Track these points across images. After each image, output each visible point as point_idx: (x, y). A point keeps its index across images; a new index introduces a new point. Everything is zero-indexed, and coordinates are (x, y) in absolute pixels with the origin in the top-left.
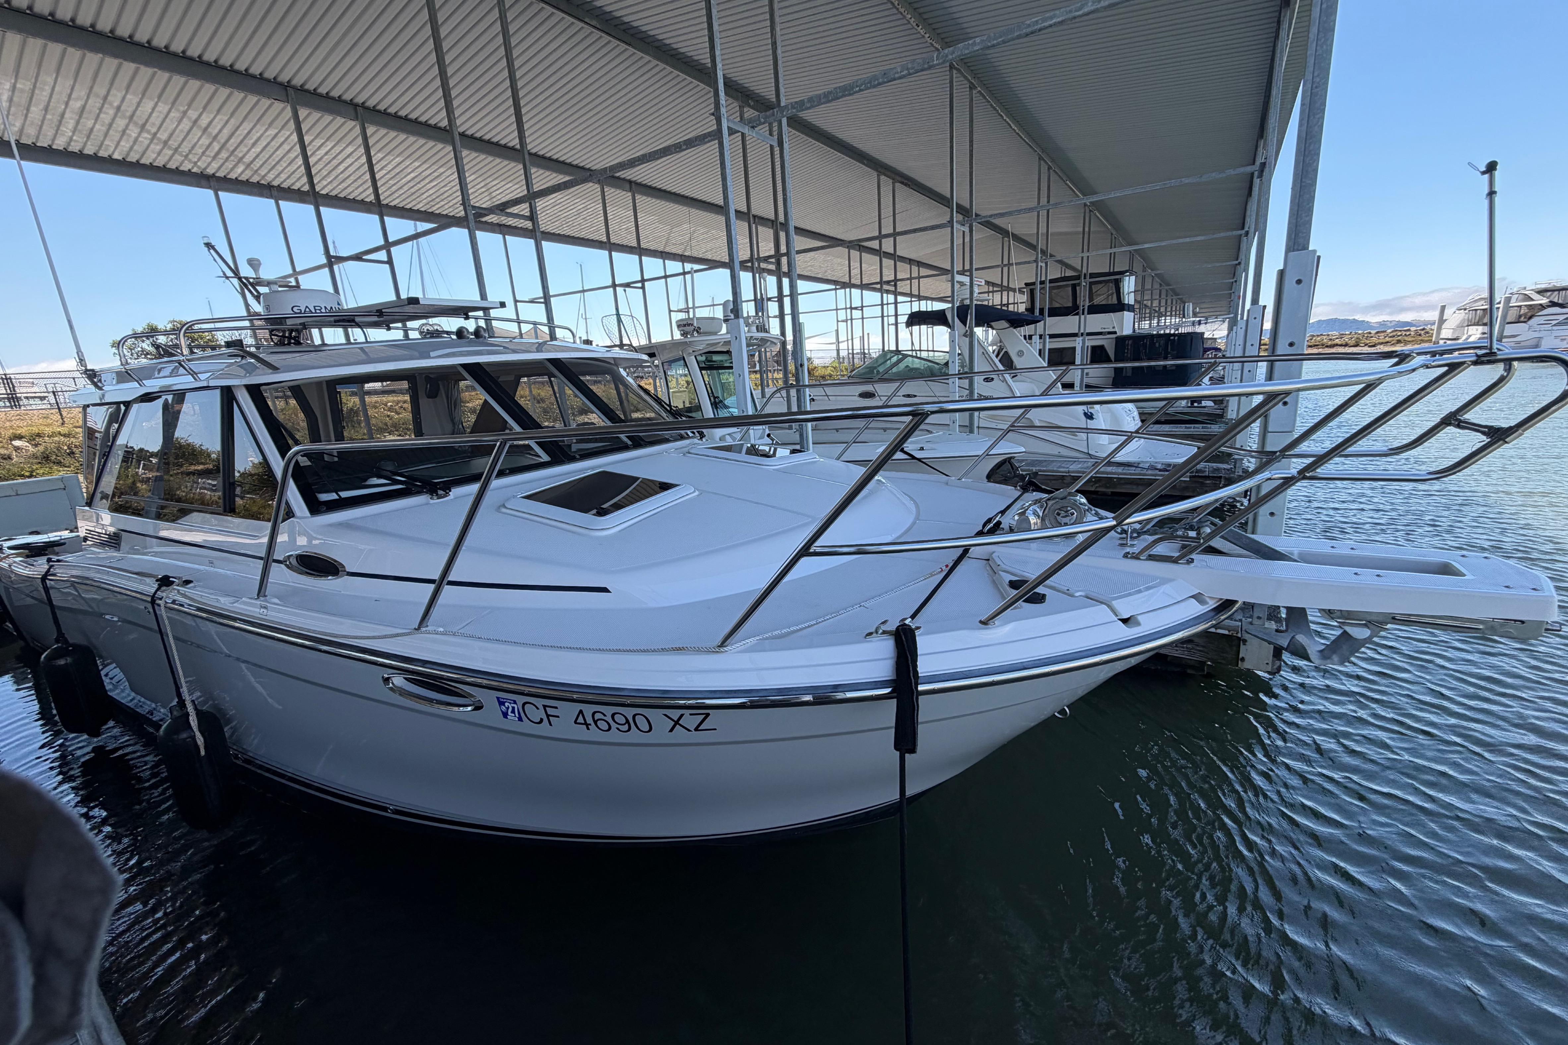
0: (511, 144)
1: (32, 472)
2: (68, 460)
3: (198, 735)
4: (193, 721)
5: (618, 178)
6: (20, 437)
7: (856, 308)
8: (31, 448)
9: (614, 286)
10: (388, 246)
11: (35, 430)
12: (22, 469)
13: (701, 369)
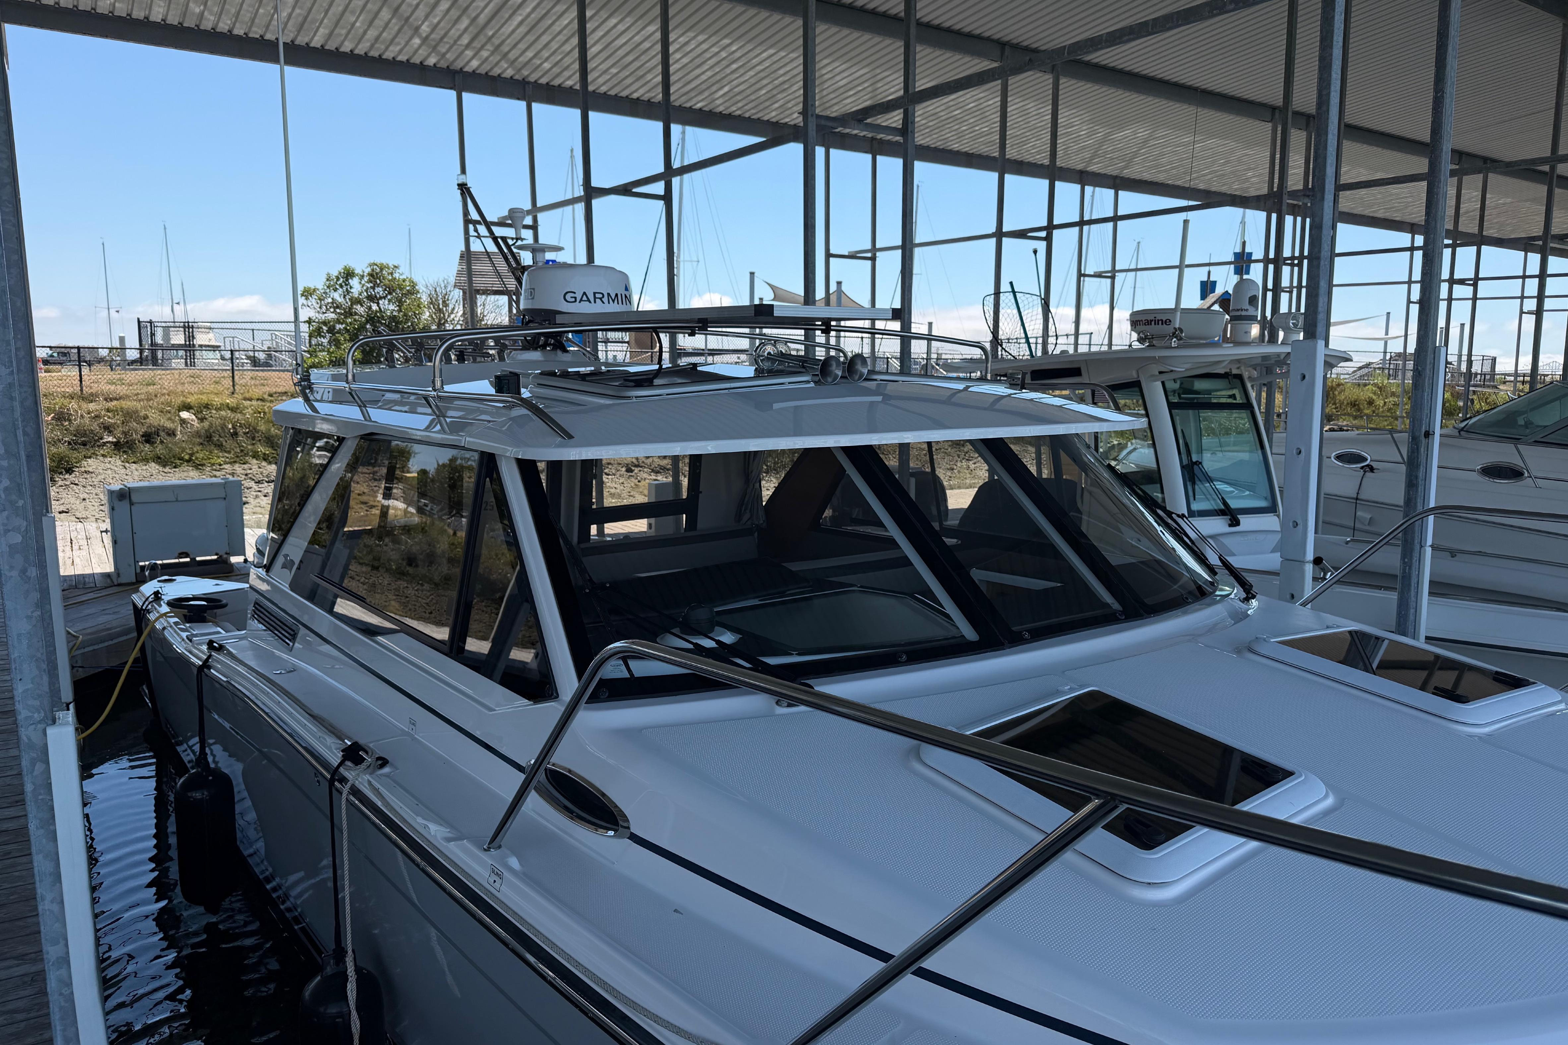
0: (893, 12)
1: (191, 455)
2: (229, 444)
3: (354, 1014)
4: (351, 989)
5: (1088, 64)
6: (187, 407)
7: (1462, 282)
8: (196, 423)
9: (999, 234)
10: (669, 173)
11: (204, 398)
12: (183, 450)
13: (1171, 406)
